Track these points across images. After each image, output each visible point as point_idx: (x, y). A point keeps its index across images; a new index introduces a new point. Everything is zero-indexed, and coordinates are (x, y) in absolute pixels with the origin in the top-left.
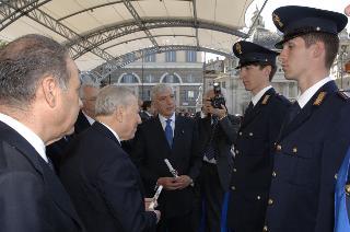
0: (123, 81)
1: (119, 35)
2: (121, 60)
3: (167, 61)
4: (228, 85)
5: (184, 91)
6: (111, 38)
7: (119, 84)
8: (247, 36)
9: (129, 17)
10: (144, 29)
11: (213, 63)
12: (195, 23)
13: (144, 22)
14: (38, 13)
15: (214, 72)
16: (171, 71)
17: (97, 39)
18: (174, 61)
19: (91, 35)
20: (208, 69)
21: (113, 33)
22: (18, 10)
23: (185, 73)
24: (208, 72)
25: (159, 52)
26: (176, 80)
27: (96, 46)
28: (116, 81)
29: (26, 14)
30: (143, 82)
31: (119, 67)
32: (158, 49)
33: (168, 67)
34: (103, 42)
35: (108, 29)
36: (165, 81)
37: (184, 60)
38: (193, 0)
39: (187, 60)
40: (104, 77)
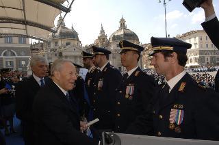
3: (6, 42)
5: (19, 61)
11: (36, 44)
12: (25, 22)
15: (37, 49)
16: (9, 49)
18: (11, 42)
23: (19, 51)
24: (34, 49)
26: (14, 55)
36: (5, 54)
37: (18, 42)
38: (24, 10)
39: (20, 42)
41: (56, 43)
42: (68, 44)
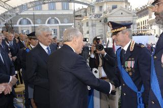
0: (20, 23)
2: (18, 9)
3: (50, 9)
4: (90, 24)
5: (62, 28)
7: (18, 25)
11: (80, 10)
15: (80, 16)
16: (53, 16)
18: (54, 9)
20: (77, 14)
23: (62, 17)
24: (77, 16)
25: (44, 3)
26: (57, 22)
28: (16, 24)
31: (17, 14)
33: (51, 13)
36: (49, 22)
37: (61, 9)
39: (63, 9)
40: (6, 21)
41: (101, 7)
42: (114, 7)
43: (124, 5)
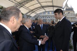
1: (38, 9)
2: (39, 14)
3: (48, 14)
6: (37, 10)
8: (64, 8)
9: (40, 6)
10: (43, 8)
12: (53, 6)
13: (43, 7)
14: (24, 6)
17: (34, 10)
19: (33, 10)
21: (37, 9)
22: (21, 6)
26: (50, 17)
27: (34, 12)
28: (38, 18)
29: (22, 7)
30: (43, 18)
32: (46, 12)
34: (36, 11)
35: (36, 8)
38: (52, 2)
39: (52, 14)
40: (36, 17)
41: (64, 13)
42: (69, 13)
43: (72, 12)
